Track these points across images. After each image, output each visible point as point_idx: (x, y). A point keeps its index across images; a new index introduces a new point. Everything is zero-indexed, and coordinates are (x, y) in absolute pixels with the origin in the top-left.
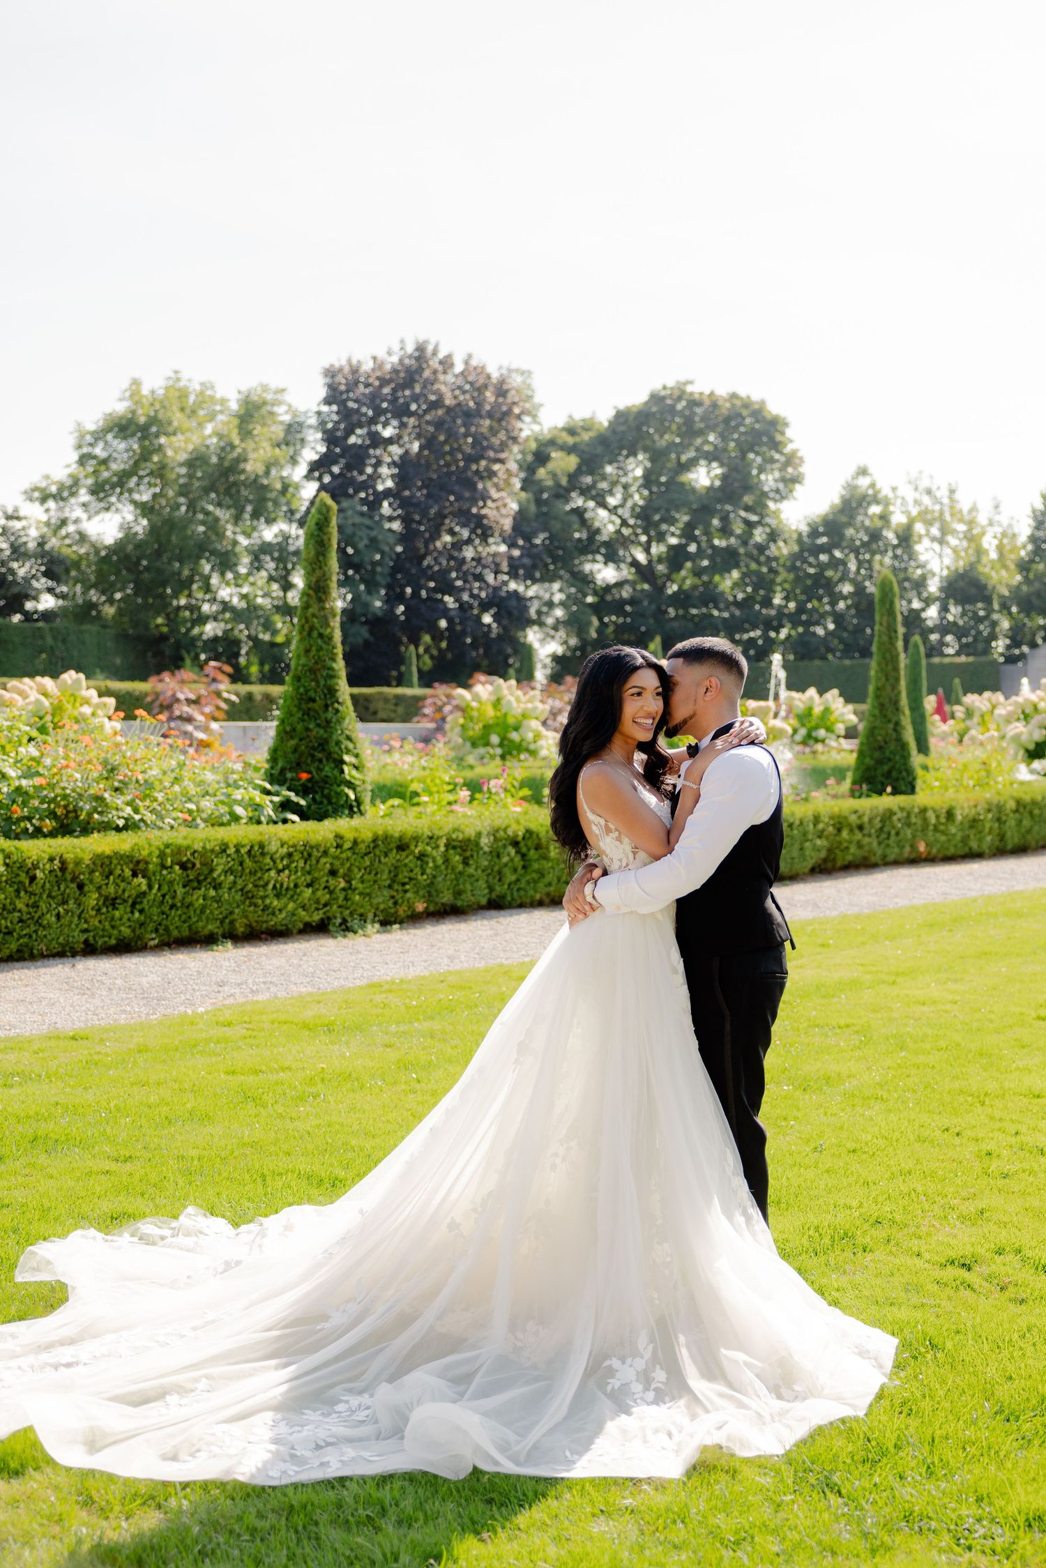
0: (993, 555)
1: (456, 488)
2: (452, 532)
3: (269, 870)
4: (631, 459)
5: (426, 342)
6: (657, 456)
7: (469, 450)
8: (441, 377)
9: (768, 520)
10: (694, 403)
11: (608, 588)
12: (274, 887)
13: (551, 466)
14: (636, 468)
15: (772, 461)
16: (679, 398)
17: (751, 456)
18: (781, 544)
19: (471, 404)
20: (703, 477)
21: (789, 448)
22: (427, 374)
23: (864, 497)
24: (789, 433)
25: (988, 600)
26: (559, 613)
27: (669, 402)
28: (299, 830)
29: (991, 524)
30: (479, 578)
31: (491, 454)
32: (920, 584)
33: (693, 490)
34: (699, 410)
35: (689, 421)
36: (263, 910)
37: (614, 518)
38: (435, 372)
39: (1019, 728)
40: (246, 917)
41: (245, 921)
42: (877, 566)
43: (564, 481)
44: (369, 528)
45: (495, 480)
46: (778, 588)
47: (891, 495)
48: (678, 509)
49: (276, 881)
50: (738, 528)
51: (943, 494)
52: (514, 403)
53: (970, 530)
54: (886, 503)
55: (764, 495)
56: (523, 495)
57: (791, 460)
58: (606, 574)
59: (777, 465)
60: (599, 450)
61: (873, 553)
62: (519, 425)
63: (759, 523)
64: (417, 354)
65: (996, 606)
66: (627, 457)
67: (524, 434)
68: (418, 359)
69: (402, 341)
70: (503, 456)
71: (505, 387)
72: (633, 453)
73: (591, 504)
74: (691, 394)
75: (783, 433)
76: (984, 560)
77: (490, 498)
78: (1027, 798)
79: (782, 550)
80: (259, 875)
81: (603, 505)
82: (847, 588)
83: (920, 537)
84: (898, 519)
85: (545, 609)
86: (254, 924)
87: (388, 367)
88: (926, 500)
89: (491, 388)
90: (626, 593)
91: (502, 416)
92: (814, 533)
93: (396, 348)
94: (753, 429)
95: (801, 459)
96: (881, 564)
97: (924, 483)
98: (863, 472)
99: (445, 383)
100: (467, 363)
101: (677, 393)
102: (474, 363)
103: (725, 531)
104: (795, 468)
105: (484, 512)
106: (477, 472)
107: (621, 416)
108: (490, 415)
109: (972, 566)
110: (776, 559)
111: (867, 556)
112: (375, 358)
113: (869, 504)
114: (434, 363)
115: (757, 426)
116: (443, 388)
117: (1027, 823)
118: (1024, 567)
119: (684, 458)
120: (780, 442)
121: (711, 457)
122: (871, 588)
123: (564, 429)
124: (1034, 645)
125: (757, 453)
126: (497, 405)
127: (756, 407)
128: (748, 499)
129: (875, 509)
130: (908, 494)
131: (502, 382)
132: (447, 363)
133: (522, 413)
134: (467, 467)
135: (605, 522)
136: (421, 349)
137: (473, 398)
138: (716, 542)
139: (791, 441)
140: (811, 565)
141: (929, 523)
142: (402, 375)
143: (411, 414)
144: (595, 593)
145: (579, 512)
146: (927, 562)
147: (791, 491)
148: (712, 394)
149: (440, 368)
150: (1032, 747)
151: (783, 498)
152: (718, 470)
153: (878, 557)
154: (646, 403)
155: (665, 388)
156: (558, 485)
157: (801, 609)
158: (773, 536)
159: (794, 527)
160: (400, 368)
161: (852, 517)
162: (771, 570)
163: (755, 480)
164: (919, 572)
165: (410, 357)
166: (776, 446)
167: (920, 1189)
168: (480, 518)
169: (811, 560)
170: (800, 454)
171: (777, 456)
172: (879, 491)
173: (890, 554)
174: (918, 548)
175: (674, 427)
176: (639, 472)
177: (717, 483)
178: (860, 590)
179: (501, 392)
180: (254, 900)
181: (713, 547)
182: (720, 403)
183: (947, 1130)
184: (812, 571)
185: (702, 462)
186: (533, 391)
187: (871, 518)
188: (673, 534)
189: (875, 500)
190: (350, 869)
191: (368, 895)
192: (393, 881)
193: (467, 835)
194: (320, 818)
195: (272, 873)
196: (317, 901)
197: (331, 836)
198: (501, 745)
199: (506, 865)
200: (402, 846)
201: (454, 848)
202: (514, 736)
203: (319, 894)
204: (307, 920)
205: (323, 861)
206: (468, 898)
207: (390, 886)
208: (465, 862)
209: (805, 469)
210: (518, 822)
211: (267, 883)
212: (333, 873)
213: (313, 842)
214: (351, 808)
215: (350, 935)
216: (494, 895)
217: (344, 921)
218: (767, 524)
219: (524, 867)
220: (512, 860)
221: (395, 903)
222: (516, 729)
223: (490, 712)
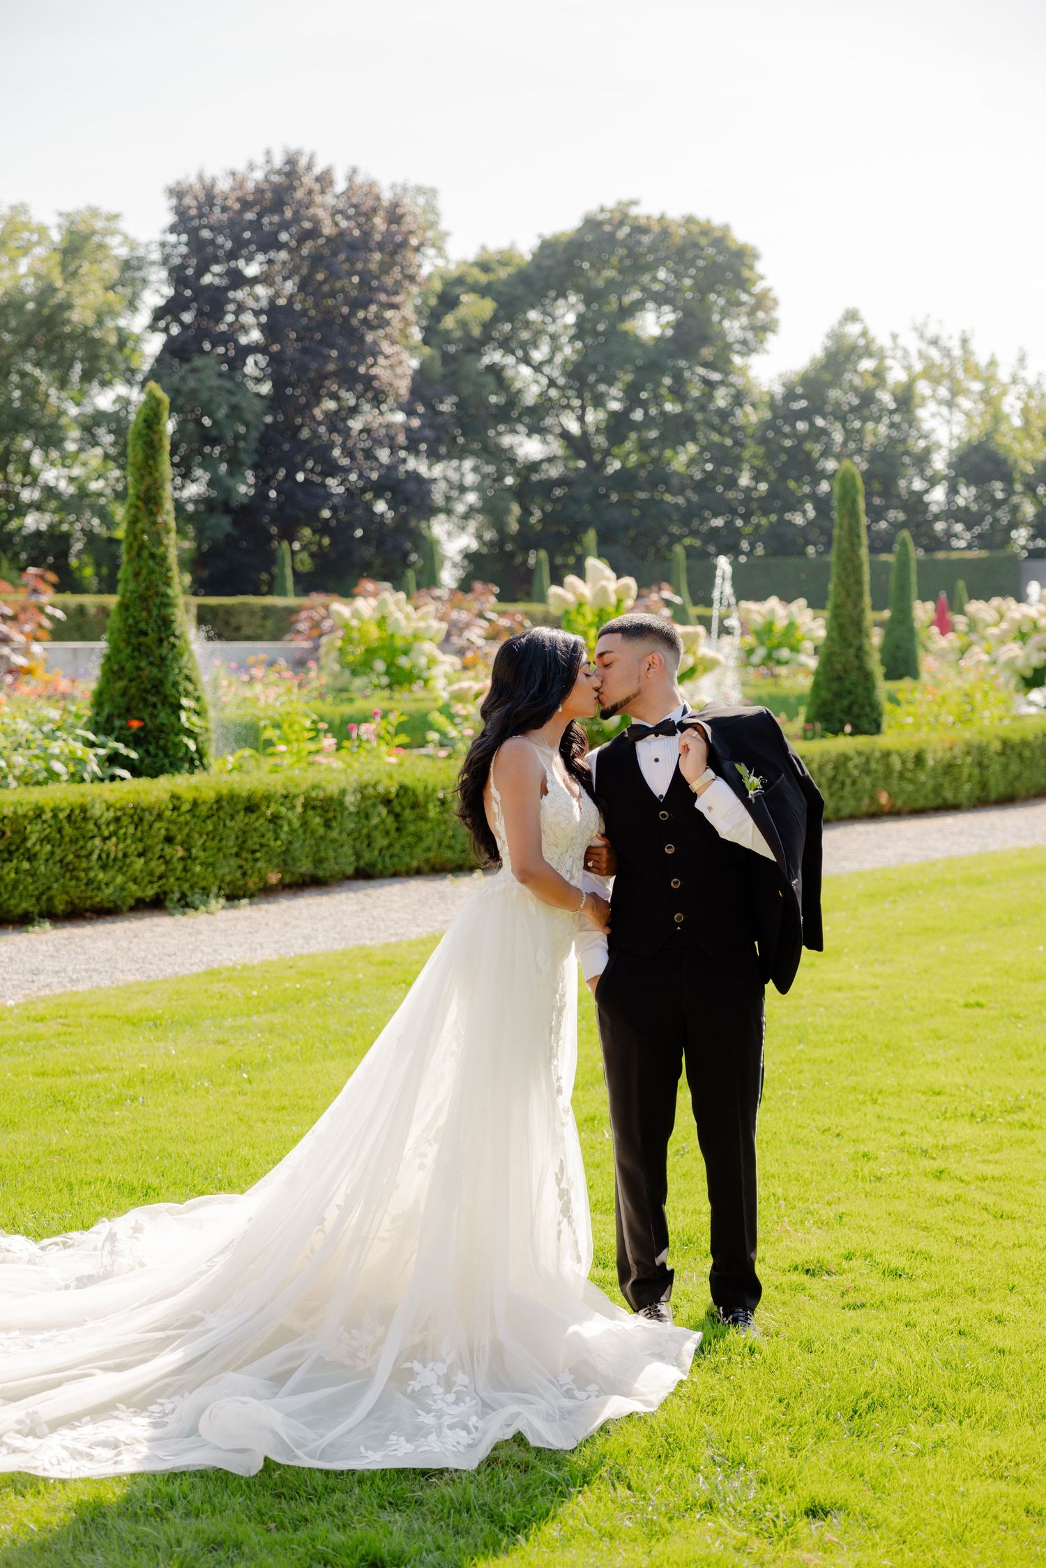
0: (1017, 422)
1: (340, 341)
2: (335, 397)
3: (93, 837)
4: (561, 302)
5: (299, 153)
6: (592, 297)
7: (354, 293)
8: (318, 199)
9: (732, 379)
10: (639, 229)
11: (534, 466)
12: (100, 857)
13: (462, 312)
14: (567, 313)
15: (740, 304)
16: (621, 224)
17: (713, 297)
18: (749, 409)
19: (356, 233)
20: (651, 324)
21: (758, 288)
22: (299, 194)
23: (854, 348)
24: (760, 267)
25: (1008, 479)
26: (472, 498)
27: (607, 228)
28: (131, 790)
29: (1014, 381)
30: (369, 455)
31: (383, 297)
32: (922, 459)
33: (637, 341)
34: (646, 239)
35: (633, 253)
36: (87, 884)
37: (539, 375)
38: (310, 192)
39: (1014, 650)
40: (67, 893)
41: (65, 897)
42: (869, 439)
43: (476, 331)
44: (230, 392)
45: (388, 330)
46: (746, 466)
47: (887, 345)
48: (618, 366)
49: (102, 850)
50: (695, 390)
51: (953, 345)
52: (411, 232)
53: (986, 391)
54: (881, 356)
55: (728, 347)
56: (427, 350)
57: (763, 302)
58: (530, 448)
59: (744, 309)
60: (520, 290)
61: (864, 420)
62: (417, 259)
63: (722, 383)
64: (287, 168)
65: (1018, 487)
66: (555, 299)
67: (426, 270)
68: (288, 175)
69: (268, 152)
70: (397, 299)
71: (400, 211)
72: (562, 294)
73: (510, 360)
74: (636, 218)
75: (751, 268)
76: (1004, 428)
77: (382, 353)
79: (750, 416)
80: (81, 843)
81: (527, 360)
82: (831, 465)
83: (924, 400)
84: (896, 376)
85: (455, 493)
86: (77, 901)
87: (250, 186)
88: (933, 353)
89: (381, 213)
90: (554, 472)
91: (396, 248)
92: (790, 396)
93: (260, 159)
94: (714, 263)
95: (775, 301)
96: (875, 434)
97: (931, 331)
98: (852, 316)
99: (323, 206)
100: (350, 179)
101: (618, 217)
102: (359, 179)
103: (679, 393)
104: (767, 313)
105: (373, 371)
106: (365, 320)
107: (547, 248)
108: (381, 247)
109: (989, 435)
110: (742, 428)
111: (857, 424)
112: (233, 174)
113: (860, 357)
114: (308, 180)
115: (720, 259)
116: (321, 213)
119: (627, 300)
120: (748, 280)
121: (660, 299)
123: (475, 264)
125: (719, 294)
126: (389, 234)
127: (718, 234)
128: (707, 352)
129: (867, 364)
130: (911, 344)
131: (395, 205)
132: (325, 180)
133: (422, 245)
134: (352, 314)
135: (528, 382)
136: (291, 161)
137: (359, 226)
138: (669, 407)
139: (762, 278)
140: (786, 436)
141: (935, 382)
142: (269, 195)
143: (280, 246)
144: (517, 474)
145: (495, 371)
146: (933, 430)
147: (761, 342)
148: (662, 218)
149: (317, 187)
151: (751, 351)
152: (669, 316)
153: (870, 425)
154: (579, 231)
155: (602, 210)
156: (468, 335)
157: (774, 492)
158: (739, 398)
159: (765, 388)
160: (265, 186)
161: (838, 375)
162: (737, 443)
163: (716, 328)
164: (922, 444)
165: (279, 172)
166: (743, 284)
168: (368, 380)
169: (787, 429)
170: (774, 294)
171: (744, 297)
172: (873, 340)
173: (886, 420)
174: (921, 413)
175: (614, 260)
176: (571, 318)
177: (669, 332)
179: (395, 217)
180: (76, 873)
181: (663, 413)
182: (673, 229)
184: (788, 443)
185: (650, 306)
186: (437, 214)
187: (862, 375)
188: (614, 398)
189: (868, 352)
190: (188, 835)
191: (212, 864)
192: (241, 848)
193: (328, 793)
194: (155, 773)
195: (97, 841)
196: (151, 873)
197: (166, 797)
198: (387, 673)
199: (376, 827)
200: (251, 807)
201: (314, 808)
202: (404, 662)
203: (153, 864)
204: (139, 894)
205: (157, 825)
206: (330, 867)
207: (237, 855)
208: (327, 825)
209: (780, 313)
210: (390, 777)
211: (91, 854)
212: (169, 840)
213: (144, 805)
214: (192, 761)
215: (190, 912)
216: (362, 863)
217: (183, 896)
218: (732, 385)
219: (398, 830)
220: (383, 821)
221: (244, 874)
222: (406, 652)
223: (374, 633)
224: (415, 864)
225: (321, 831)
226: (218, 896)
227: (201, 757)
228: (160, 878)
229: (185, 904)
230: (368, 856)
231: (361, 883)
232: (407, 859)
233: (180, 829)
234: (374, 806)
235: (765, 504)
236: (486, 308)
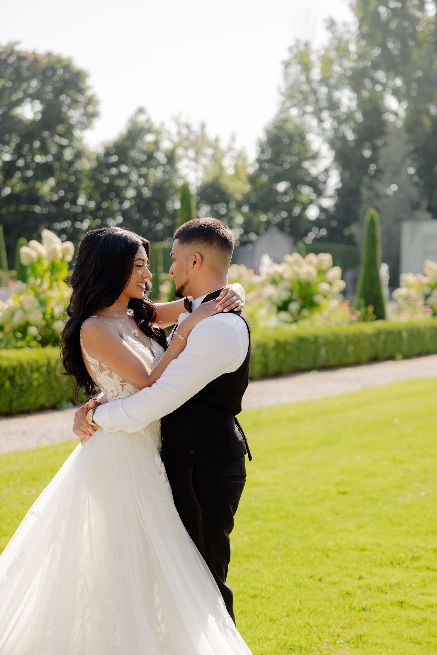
0: (231, 171)
9: (74, 144)
10: (21, 58)
15: (78, 101)
16: (10, 55)
17: (63, 97)
18: (84, 161)
21: (89, 93)
23: (142, 129)
24: (89, 82)
25: (227, 202)
27: (2, 57)
29: (230, 149)
33: (21, 121)
34: (25, 64)
35: (17, 71)
39: (270, 290)
42: (152, 179)
46: (82, 192)
47: (160, 128)
48: (10, 133)
50: (54, 149)
51: (196, 127)
53: (214, 154)
54: (158, 133)
55: (72, 126)
57: (91, 101)
59: (81, 105)
61: (149, 168)
63: (68, 145)
65: (233, 205)
74: (19, 52)
75: (84, 82)
76: (225, 174)
78: (282, 339)
79: (85, 165)
82: (131, 193)
83: (181, 158)
84: (166, 145)
88: (185, 131)
92: (108, 154)
94: (64, 78)
95: (98, 101)
96: (155, 176)
97: (183, 120)
98: (141, 111)
101: (9, 51)
103: (44, 150)
104: (94, 107)
109: (217, 179)
110: (80, 171)
111: (145, 170)
113: (146, 134)
115: (66, 76)
117: (282, 356)
118: (252, 180)
119: (13, 98)
120: (83, 88)
121: (34, 97)
122: (146, 192)
124: (258, 234)
125: (67, 95)
127: (65, 63)
128: (60, 128)
129: (150, 138)
130: (172, 128)
138: (38, 159)
139: (90, 88)
140: (105, 176)
141: (186, 148)
146: (186, 176)
147: (91, 123)
148: (34, 52)
150: (280, 304)
151: (85, 128)
152: (38, 106)
153: (152, 171)
157: (98, 207)
158: (78, 155)
159: (93, 149)
161: (134, 143)
162: (77, 179)
163: (65, 115)
164: (182, 182)
166: (81, 91)
167: (312, 623)
169: (106, 172)
170: (97, 98)
171: (81, 98)
172: (152, 125)
173: (161, 169)
174: (180, 165)
177: (39, 117)
178: (139, 194)
181: (36, 162)
182: (40, 59)
183: (312, 577)
184: (106, 180)
185: (28, 100)
187: (147, 143)
188: (7, 153)
189: (149, 131)
218: (74, 147)
235: (93, 213)
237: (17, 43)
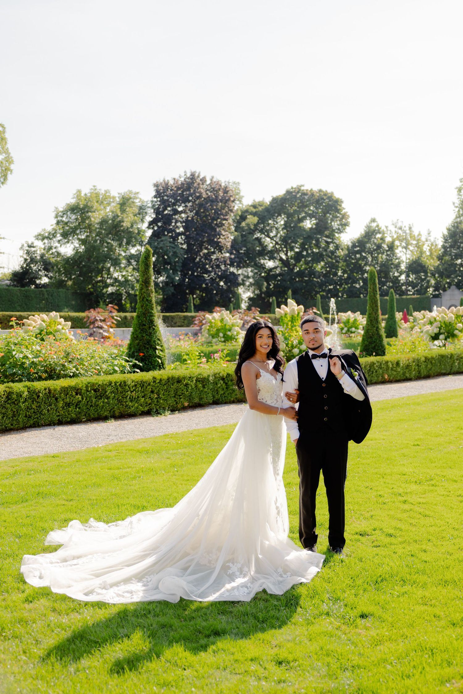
0: (428, 253)
1: (208, 231)
2: (207, 248)
3: (128, 391)
4: (279, 217)
5: (195, 172)
6: (289, 216)
7: (213, 216)
8: (201, 186)
9: (335, 241)
10: (304, 194)
11: (271, 270)
12: (130, 398)
13: (247, 221)
15: (337, 217)
16: (298, 192)
17: (328, 215)
18: (340, 250)
19: (213, 197)
20: (308, 224)
21: (343, 212)
22: (195, 185)
23: (374, 231)
24: (343, 205)
25: (426, 272)
26: (251, 280)
27: (294, 194)
28: (140, 376)
29: (427, 241)
30: (218, 267)
31: (222, 217)
32: (398, 266)
33: (304, 230)
34: (306, 197)
35: (302, 201)
36: (126, 407)
37: (272, 241)
38: (199, 184)
40: (119, 409)
41: (119, 411)
42: (380, 260)
43: (252, 227)
44: (174, 248)
45: (224, 227)
46: (340, 269)
47: (385, 230)
48: (298, 237)
49: (130, 395)
50: (323, 245)
51: (406, 229)
52: (231, 196)
53: (418, 244)
54: (383, 233)
55: (333, 231)
56: (236, 233)
57: (344, 216)
58: (270, 264)
59: (338, 219)
60: (266, 214)
61: (378, 254)
62: (233, 204)
63: (332, 242)
64: (191, 177)
65: (429, 274)
66: (277, 216)
67: (236, 208)
68: (192, 179)
69: (185, 172)
70: (227, 217)
72: (280, 215)
73: (263, 236)
74: (303, 190)
75: (340, 206)
76: (424, 255)
77: (222, 234)
79: (341, 253)
80: (124, 393)
81: (268, 236)
82: (368, 268)
83: (397, 247)
84: (388, 239)
85: (245, 279)
86: (123, 412)
87: (180, 182)
88: (399, 231)
89: (221, 190)
90: (277, 271)
91: (226, 201)
92: (354, 246)
93: (183, 174)
94: (328, 204)
95: (348, 216)
96: (382, 258)
97: (399, 225)
98: (373, 220)
99: (203, 188)
100: (211, 180)
101: (297, 190)
102: (214, 180)
103: (318, 246)
104: (346, 220)
105: (219, 240)
106: (216, 224)
107: (275, 200)
108: (221, 201)
109: (419, 258)
110: (339, 257)
111: (376, 255)
112: (174, 179)
113: (376, 233)
114: (198, 181)
115: (330, 203)
116: (202, 191)
118: (440, 258)
119: (301, 216)
120: (340, 209)
121: (311, 216)
123: (252, 206)
124: (444, 290)
125: (330, 214)
126: (224, 197)
127: (329, 195)
128: (327, 233)
129: (379, 236)
130: (392, 229)
131: (226, 188)
132: (203, 180)
133: (234, 200)
134: (212, 222)
135: (269, 243)
136: (193, 175)
137: (214, 194)
138: (314, 250)
139: (344, 209)
140: (353, 259)
141: (401, 241)
142: (185, 185)
143: (189, 201)
144: (266, 272)
145: (258, 239)
146: (400, 257)
147: (344, 229)
148: (311, 190)
149: (201, 183)
151: (342, 232)
152: (314, 221)
153: (380, 255)
154: (285, 195)
155: (292, 188)
156: (249, 229)
157: (349, 277)
158: (337, 247)
159: (346, 244)
160: (184, 183)
161: (369, 239)
162: (337, 261)
163: (330, 225)
164: (397, 261)
165: (188, 178)
166: (338, 211)
168: (218, 243)
169: (353, 257)
170: (348, 214)
171: (338, 215)
172: (380, 228)
173: (385, 253)
174: (397, 251)
175: (296, 204)
176: (282, 222)
177: (314, 226)
179: (226, 191)
180: (122, 403)
181: (313, 252)
182: (315, 194)
184: (353, 261)
185: (308, 218)
186: (240, 191)
187: (377, 239)
188: (297, 248)
189: (379, 232)
190: (159, 390)
191: (166, 400)
192: (176, 395)
193: (204, 376)
194: (148, 370)
195: (129, 393)
196: (146, 403)
197: (151, 378)
198: (224, 337)
199: (219, 387)
200: (179, 381)
201: (199, 381)
202: (229, 333)
203: (147, 400)
204: (143, 410)
205: (148, 387)
206: (205, 400)
207: (174, 397)
208: (204, 387)
209: (350, 220)
210: (224, 371)
211: (127, 397)
212: (152, 392)
213: (144, 381)
214: (160, 366)
215: (159, 415)
216: (215, 399)
217: (157, 410)
218: (335, 243)
219: (227, 388)
220: (222, 385)
221: (177, 403)
222: (230, 330)
223: (219, 324)
224: (232, 399)
225: (202, 389)
226: (168, 410)
227: (163, 365)
228: (149, 404)
229: (158, 413)
230: (217, 397)
231: (215, 406)
232: (230, 398)
233: (156, 389)
234: (219, 380)
235: (346, 281)
236: (255, 219)
237: (303, 186)
